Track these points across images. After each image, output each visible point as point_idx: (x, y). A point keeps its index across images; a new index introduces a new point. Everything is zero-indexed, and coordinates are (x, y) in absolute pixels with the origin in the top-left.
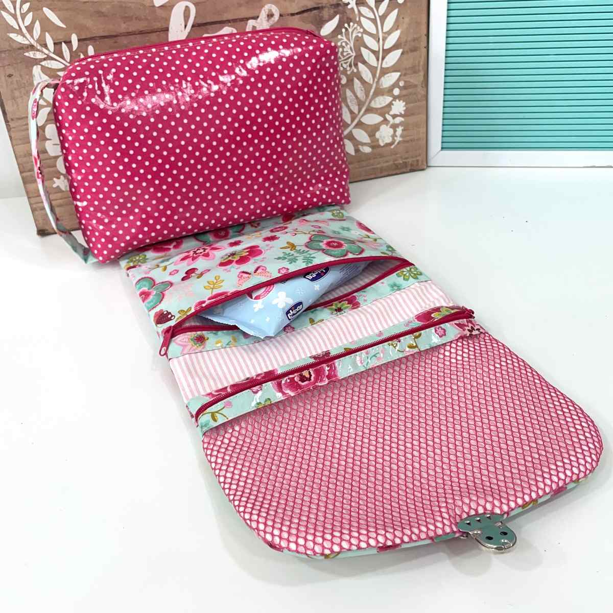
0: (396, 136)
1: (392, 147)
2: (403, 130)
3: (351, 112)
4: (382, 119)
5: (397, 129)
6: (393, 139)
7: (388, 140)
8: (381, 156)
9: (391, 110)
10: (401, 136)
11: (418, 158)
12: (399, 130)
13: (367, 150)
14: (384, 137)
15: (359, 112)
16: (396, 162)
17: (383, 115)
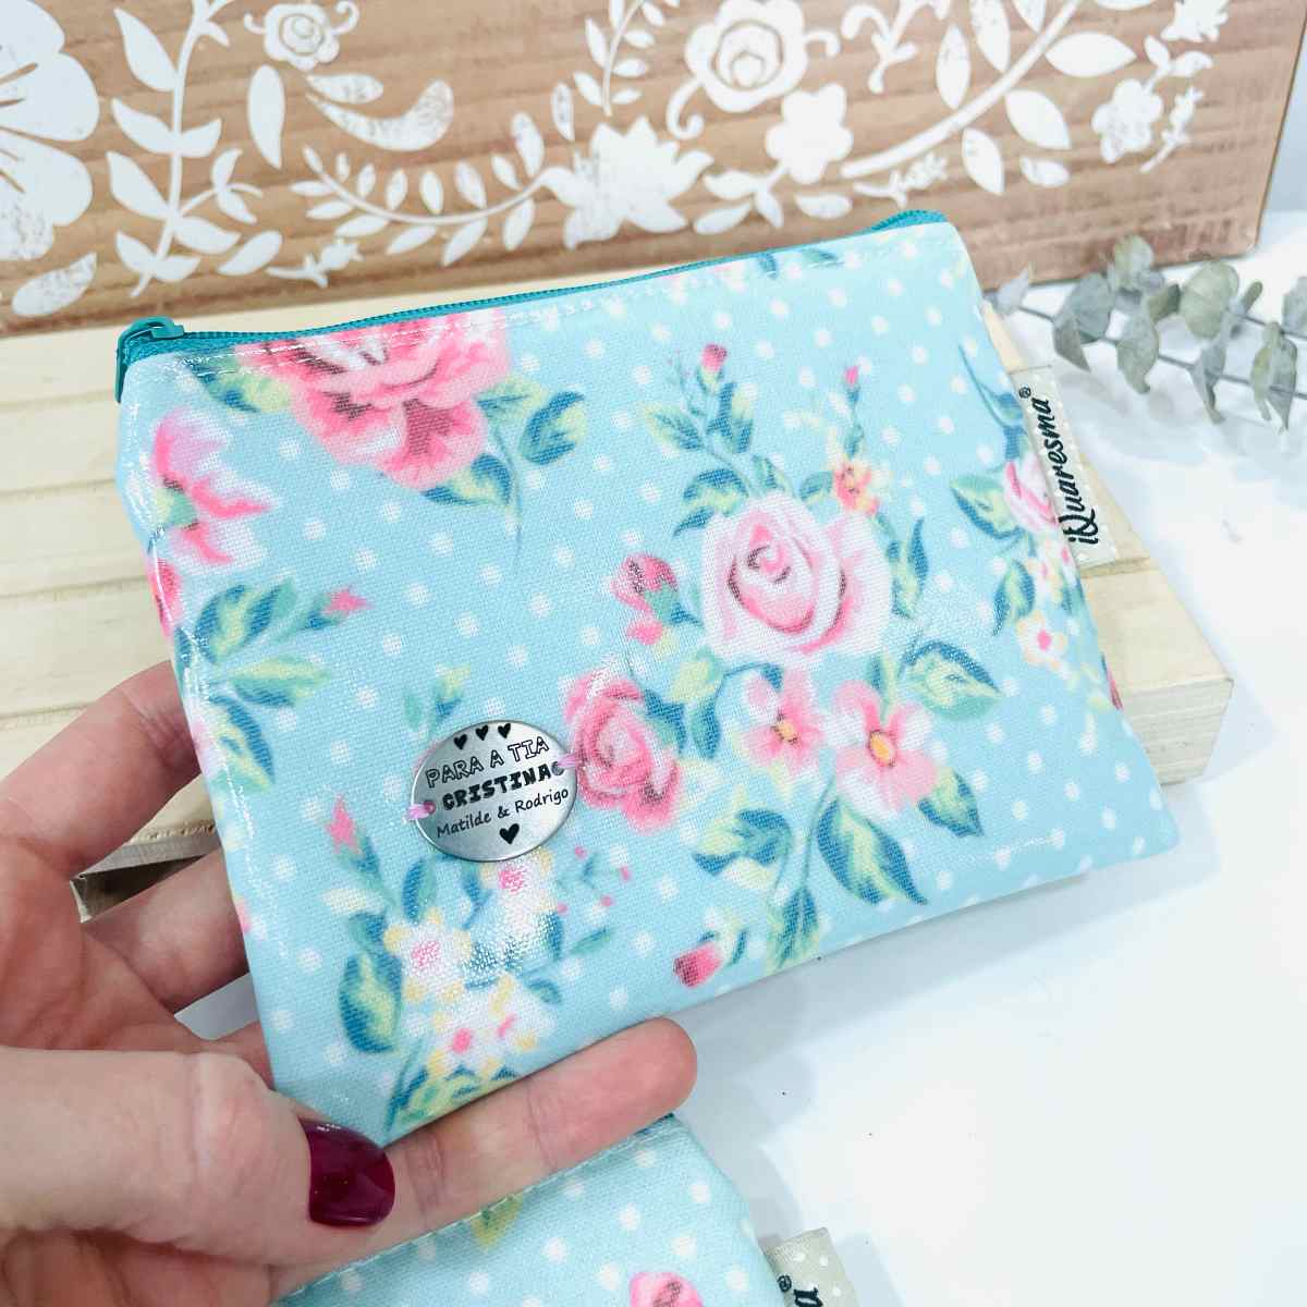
0: (1170, 128)
1: (1147, 167)
2: (1200, 105)
3: (1016, 23)
4: (1127, 55)
5: (1179, 99)
6: (1157, 137)
7: (1136, 142)
8: (1100, 200)
9: (1170, 20)
10: (1190, 128)
11: (1231, 214)
12: (1185, 107)
13: (1049, 175)
14: (1124, 128)
15: (1046, 23)
16: (1147, 227)
17: (1135, 41)
